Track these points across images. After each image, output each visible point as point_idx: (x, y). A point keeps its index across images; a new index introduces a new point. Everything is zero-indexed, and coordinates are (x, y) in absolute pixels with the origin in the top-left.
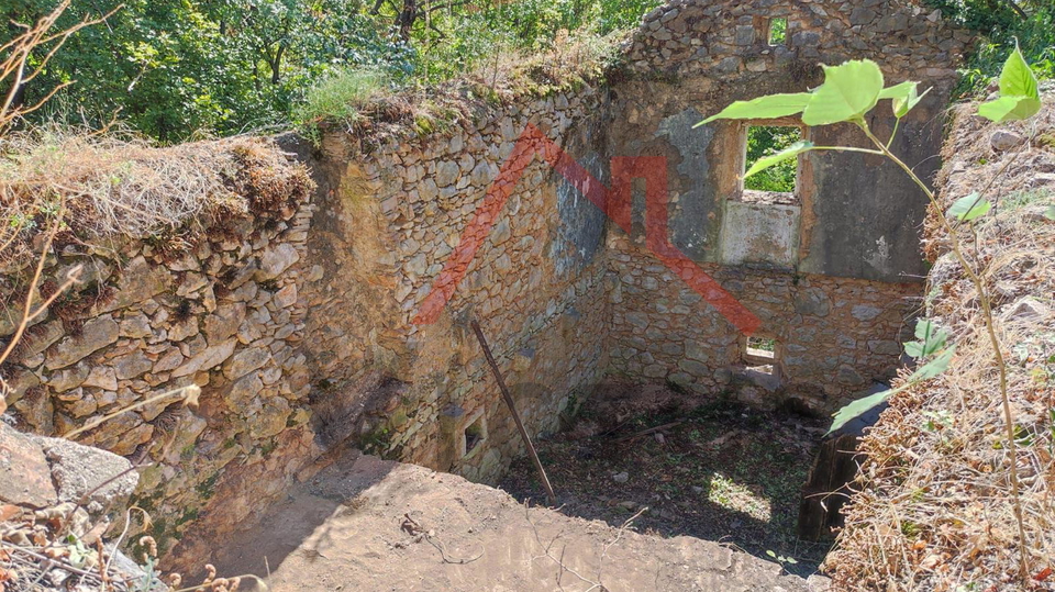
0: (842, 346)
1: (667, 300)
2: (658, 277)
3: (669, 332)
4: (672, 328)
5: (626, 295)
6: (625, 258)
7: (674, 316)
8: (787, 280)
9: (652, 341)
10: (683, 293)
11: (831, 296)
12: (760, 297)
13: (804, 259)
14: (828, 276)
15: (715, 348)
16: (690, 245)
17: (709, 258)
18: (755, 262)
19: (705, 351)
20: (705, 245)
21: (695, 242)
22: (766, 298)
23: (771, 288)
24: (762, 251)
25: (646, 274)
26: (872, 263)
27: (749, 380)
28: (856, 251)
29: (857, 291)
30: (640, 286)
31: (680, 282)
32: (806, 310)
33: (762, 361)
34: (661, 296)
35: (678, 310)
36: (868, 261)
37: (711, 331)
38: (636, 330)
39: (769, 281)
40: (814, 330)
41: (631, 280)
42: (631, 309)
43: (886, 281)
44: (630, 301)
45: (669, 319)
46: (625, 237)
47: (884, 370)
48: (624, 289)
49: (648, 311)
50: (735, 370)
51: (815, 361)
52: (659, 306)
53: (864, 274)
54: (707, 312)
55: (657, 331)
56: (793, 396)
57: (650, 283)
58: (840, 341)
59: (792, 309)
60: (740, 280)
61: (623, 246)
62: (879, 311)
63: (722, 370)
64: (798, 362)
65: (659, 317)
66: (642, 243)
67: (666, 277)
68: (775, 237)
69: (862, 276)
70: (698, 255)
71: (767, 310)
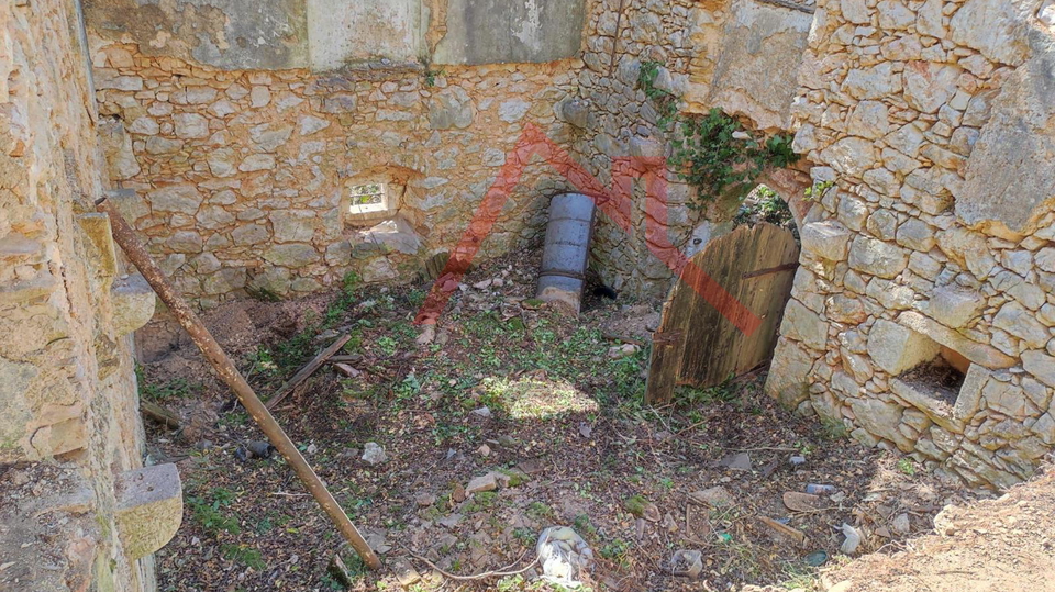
0: (491, 164)
1: (230, 151)
2: (205, 112)
3: (241, 208)
4: (244, 199)
5: (146, 158)
6: (129, 84)
7: (246, 177)
8: (417, 81)
9: (210, 232)
10: (257, 133)
11: (473, 96)
12: (382, 114)
13: (440, 42)
14: (468, 67)
15: (323, 214)
16: (261, 41)
17: (297, 61)
18: (362, 61)
19: (307, 223)
20: (287, 37)
21: (269, 32)
22: (390, 116)
23: (396, 98)
24: (370, 40)
25: (180, 109)
26: (522, 36)
27: (377, 249)
28: (503, 22)
29: (503, 82)
30: (173, 135)
31: (248, 113)
32: (444, 123)
33: (376, 219)
34: (216, 146)
35: (252, 164)
36: (518, 35)
37: (313, 186)
38: (178, 220)
39: (392, 87)
40: (455, 150)
41: (151, 127)
42: (161, 183)
43: (536, 63)
44: (156, 169)
45: (237, 184)
46: (126, 38)
47: (534, 184)
48: (140, 147)
49: (196, 181)
50: (353, 240)
51: (458, 195)
52: (216, 164)
53: (515, 56)
54: (302, 157)
55: (219, 211)
56: (437, 252)
57: (193, 126)
58: (486, 159)
59: (426, 124)
60: (348, 92)
61: (122, 58)
62: (528, 105)
63: (336, 245)
64: (440, 202)
65: (219, 185)
66: (167, 48)
67: (222, 108)
68: (387, 15)
69: (511, 59)
70: (276, 62)
71: (392, 134)
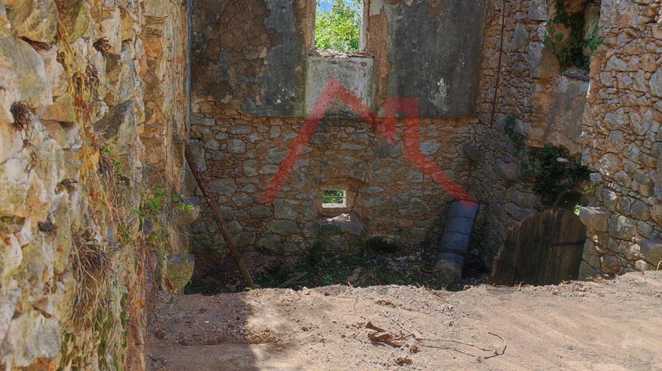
0: (413, 181)
1: (255, 162)
2: (245, 140)
3: (258, 195)
4: (259, 190)
5: (211, 162)
6: (208, 122)
7: (262, 178)
8: (366, 127)
9: (239, 208)
10: (271, 152)
11: (403, 137)
12: (344, 146)
13: (382, 105)
14: (400, 119)
15: (304, 203)
16: (279, 101)
17: (298, 113)
18: (335, 115)
19: (294, 208)
20: (293, 99)
21: (283, 97)
22: (349, 147)
23: (353, 136)
24: (341, 103)
25: (231, 137)
26: (435, 102)
27: (335, 228)
28: (423, 94)
29: (422, 130)
30: (226, 151)
31: (267, 141)
32: (383, 153)
34: (248, 159)
35: (266, 170)
36: (432, 101)
37: (299, 186)
38: (223, 199)
39: (351, 130)
40: (389, 170)
41: (215, 145)
42: (217, 177)
43: (445, 118)
44: (215, 169)
45: (257, 181)
46: (210, 98)
47: (443, 197)
48: (208, 156)
49: (235, 177)
50: (320, 222)
51: (390, 200)
52: (247, 169)
53: (431, 114)
54: (295, 168)
55: (245, 196)
56: (374, 235)
57: (237, 146)
58: (410, 177)
59: (372, 153)
60: (325, 131)
61: (207, 108)
62: (439, 145)
63: (310, 224)
64: (378, 203)
65: (247, 181)
66: (229, 103)
67: (254, 138)
68: (352, 89)
69: (427, 116)
70: (286, 112)
71: (349, 158)
